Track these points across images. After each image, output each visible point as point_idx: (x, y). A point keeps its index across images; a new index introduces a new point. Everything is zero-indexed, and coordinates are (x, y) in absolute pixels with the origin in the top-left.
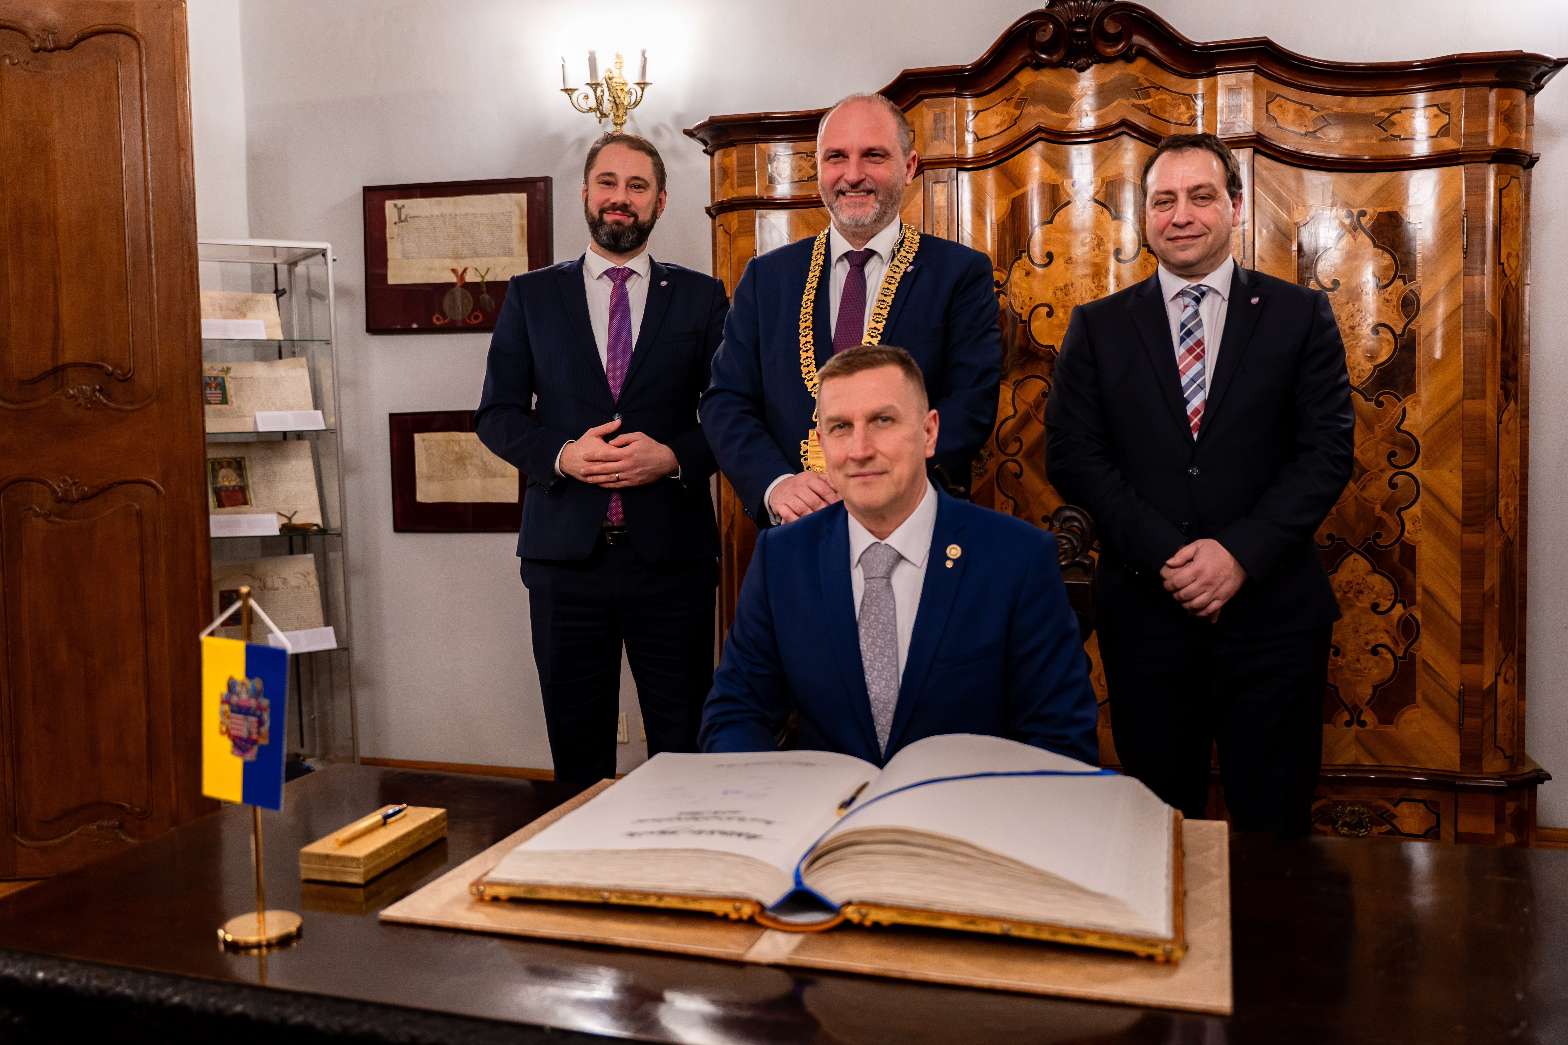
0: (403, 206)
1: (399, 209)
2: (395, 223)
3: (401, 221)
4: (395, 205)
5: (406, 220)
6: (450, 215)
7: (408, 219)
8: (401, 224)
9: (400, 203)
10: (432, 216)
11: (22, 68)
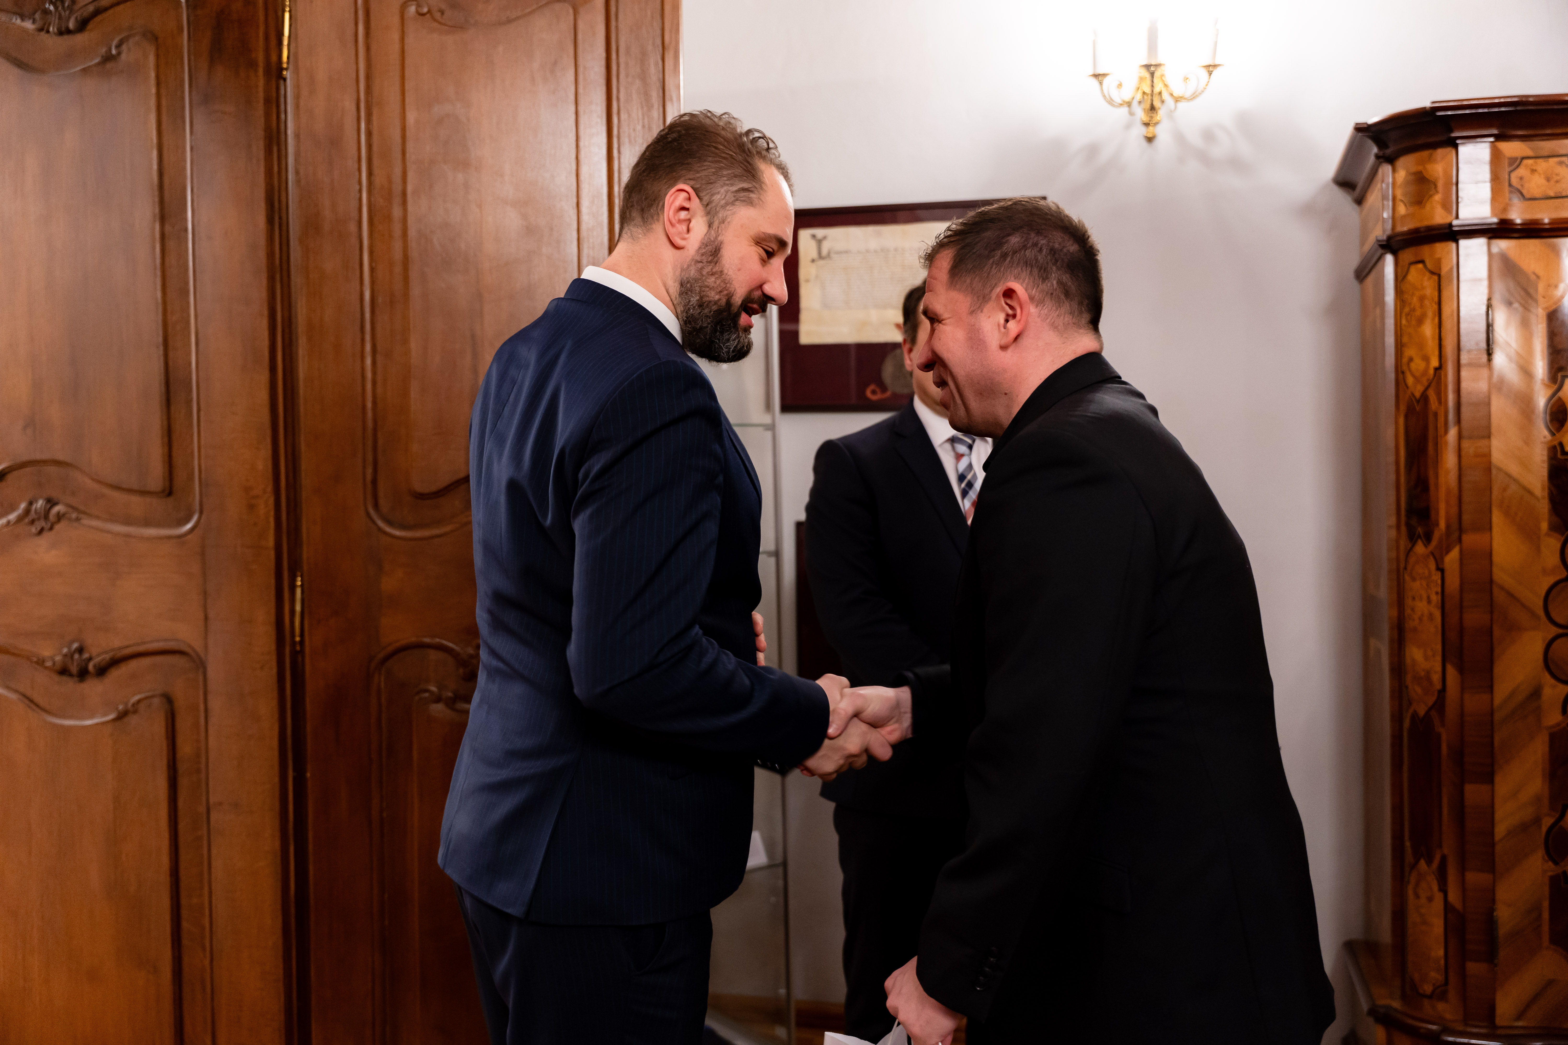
0: (825, 238)
1: (819, 242)
2: (813, 261)
3: (821, 257)
4: (814, 236)
5: (829, 256)
6: (896, 250)
7: (832, 255)
8: (821, 262)
9: (820, 232)
10: (868, 251)
11: (435, 20)
